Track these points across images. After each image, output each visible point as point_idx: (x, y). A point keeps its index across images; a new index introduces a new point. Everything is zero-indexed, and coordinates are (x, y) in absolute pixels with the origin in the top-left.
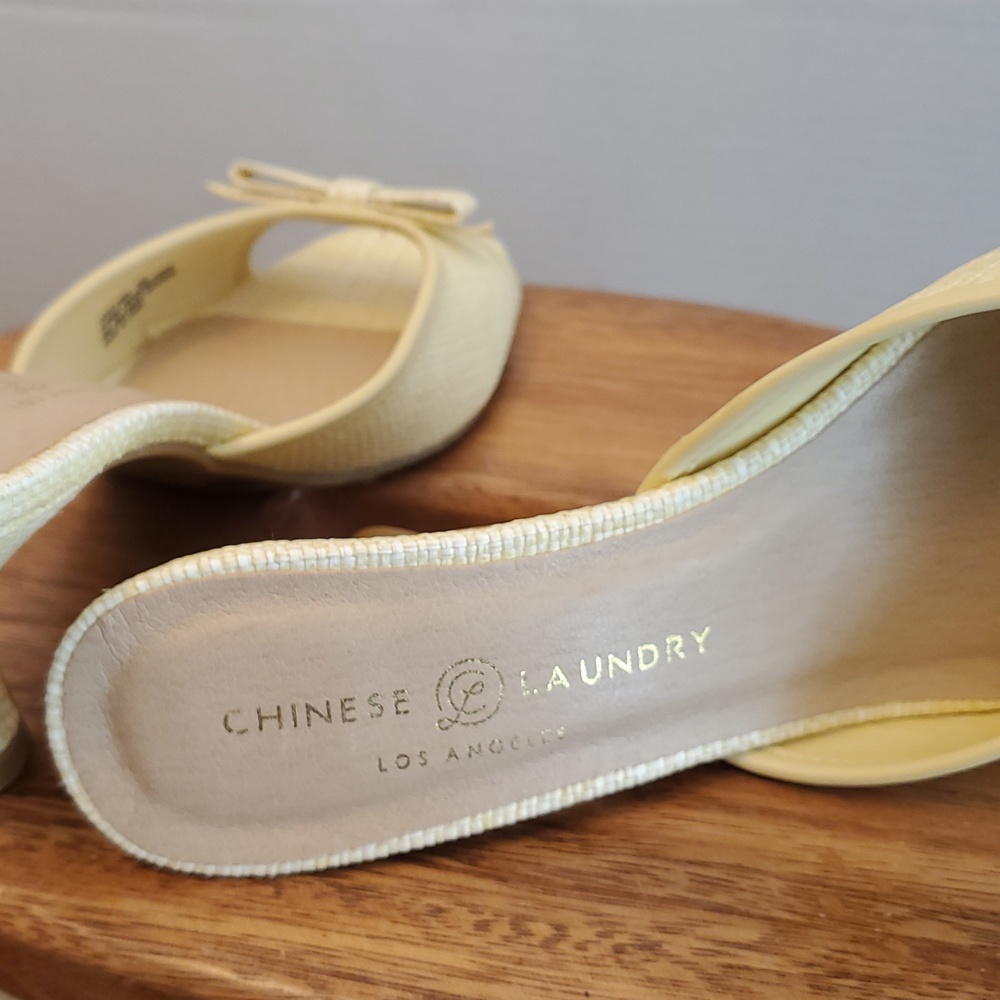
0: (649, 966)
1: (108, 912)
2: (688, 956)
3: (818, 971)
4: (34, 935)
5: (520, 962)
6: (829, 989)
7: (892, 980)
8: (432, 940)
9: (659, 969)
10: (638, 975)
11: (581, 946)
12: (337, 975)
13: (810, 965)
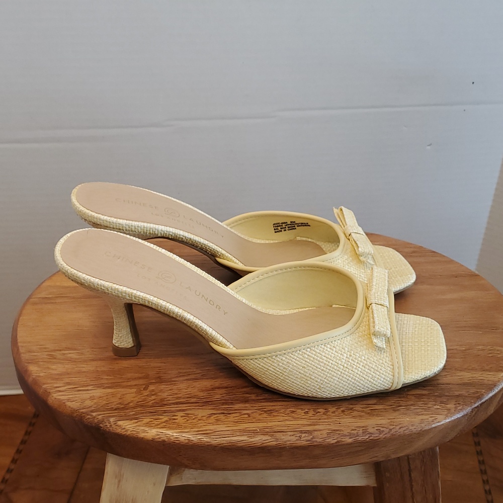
0: (352, 413)
1: (206, 430)
2: (361, 409)
3: (393, 406)
4: (187, 441)
5: (320, 419)
6: (398, 410)
7: (412, 405)
8: (295, 419)
9: (355, 413)
10: (351, 416)
11: (334, 412)
12: (275, 432)
13: (391, 405)
